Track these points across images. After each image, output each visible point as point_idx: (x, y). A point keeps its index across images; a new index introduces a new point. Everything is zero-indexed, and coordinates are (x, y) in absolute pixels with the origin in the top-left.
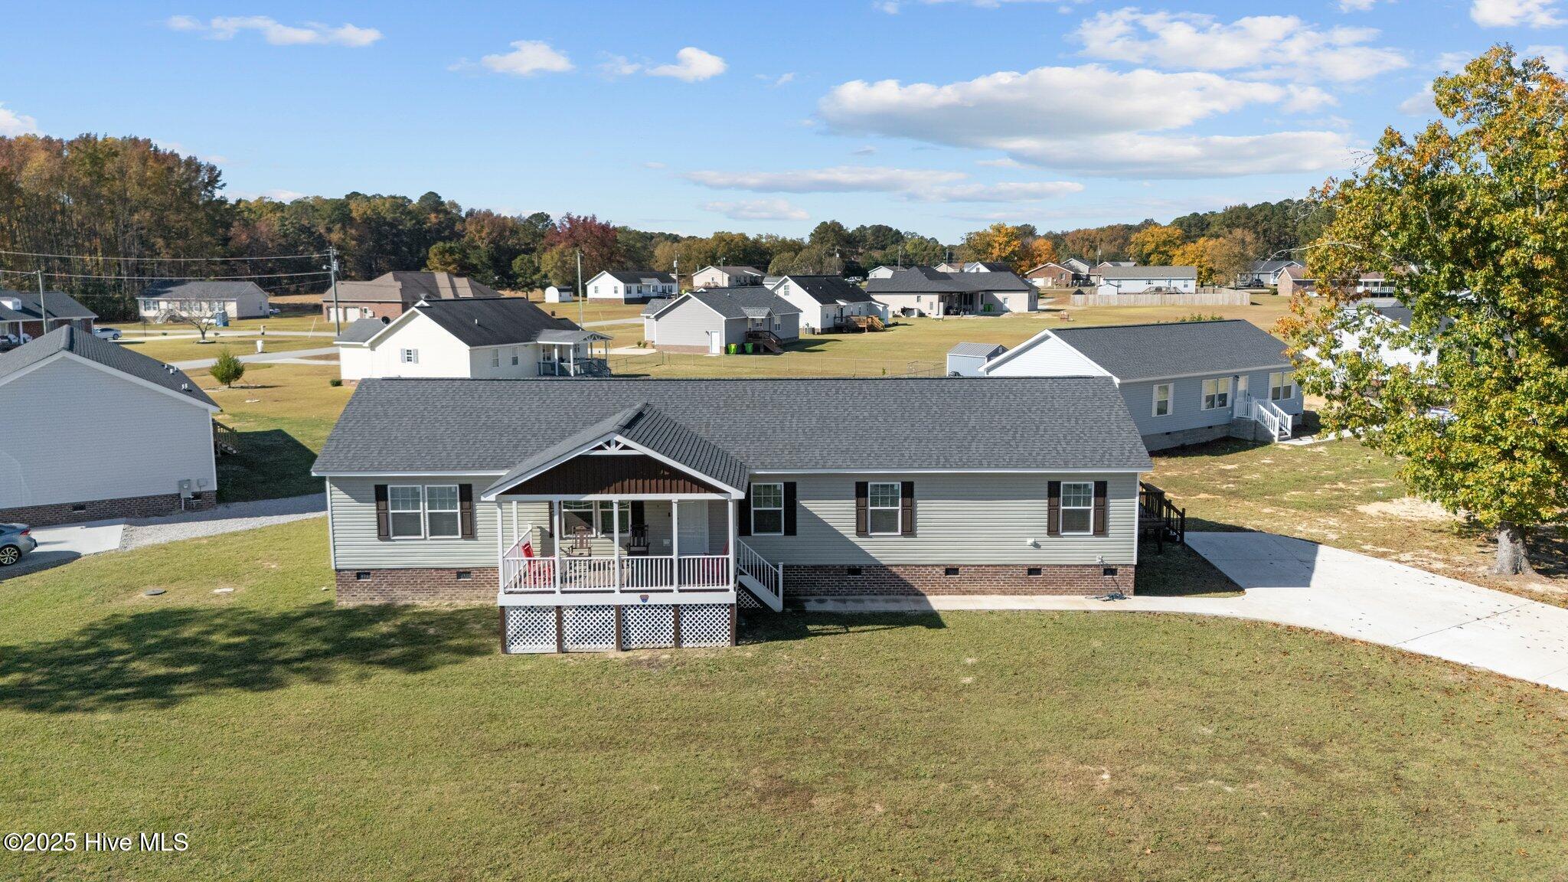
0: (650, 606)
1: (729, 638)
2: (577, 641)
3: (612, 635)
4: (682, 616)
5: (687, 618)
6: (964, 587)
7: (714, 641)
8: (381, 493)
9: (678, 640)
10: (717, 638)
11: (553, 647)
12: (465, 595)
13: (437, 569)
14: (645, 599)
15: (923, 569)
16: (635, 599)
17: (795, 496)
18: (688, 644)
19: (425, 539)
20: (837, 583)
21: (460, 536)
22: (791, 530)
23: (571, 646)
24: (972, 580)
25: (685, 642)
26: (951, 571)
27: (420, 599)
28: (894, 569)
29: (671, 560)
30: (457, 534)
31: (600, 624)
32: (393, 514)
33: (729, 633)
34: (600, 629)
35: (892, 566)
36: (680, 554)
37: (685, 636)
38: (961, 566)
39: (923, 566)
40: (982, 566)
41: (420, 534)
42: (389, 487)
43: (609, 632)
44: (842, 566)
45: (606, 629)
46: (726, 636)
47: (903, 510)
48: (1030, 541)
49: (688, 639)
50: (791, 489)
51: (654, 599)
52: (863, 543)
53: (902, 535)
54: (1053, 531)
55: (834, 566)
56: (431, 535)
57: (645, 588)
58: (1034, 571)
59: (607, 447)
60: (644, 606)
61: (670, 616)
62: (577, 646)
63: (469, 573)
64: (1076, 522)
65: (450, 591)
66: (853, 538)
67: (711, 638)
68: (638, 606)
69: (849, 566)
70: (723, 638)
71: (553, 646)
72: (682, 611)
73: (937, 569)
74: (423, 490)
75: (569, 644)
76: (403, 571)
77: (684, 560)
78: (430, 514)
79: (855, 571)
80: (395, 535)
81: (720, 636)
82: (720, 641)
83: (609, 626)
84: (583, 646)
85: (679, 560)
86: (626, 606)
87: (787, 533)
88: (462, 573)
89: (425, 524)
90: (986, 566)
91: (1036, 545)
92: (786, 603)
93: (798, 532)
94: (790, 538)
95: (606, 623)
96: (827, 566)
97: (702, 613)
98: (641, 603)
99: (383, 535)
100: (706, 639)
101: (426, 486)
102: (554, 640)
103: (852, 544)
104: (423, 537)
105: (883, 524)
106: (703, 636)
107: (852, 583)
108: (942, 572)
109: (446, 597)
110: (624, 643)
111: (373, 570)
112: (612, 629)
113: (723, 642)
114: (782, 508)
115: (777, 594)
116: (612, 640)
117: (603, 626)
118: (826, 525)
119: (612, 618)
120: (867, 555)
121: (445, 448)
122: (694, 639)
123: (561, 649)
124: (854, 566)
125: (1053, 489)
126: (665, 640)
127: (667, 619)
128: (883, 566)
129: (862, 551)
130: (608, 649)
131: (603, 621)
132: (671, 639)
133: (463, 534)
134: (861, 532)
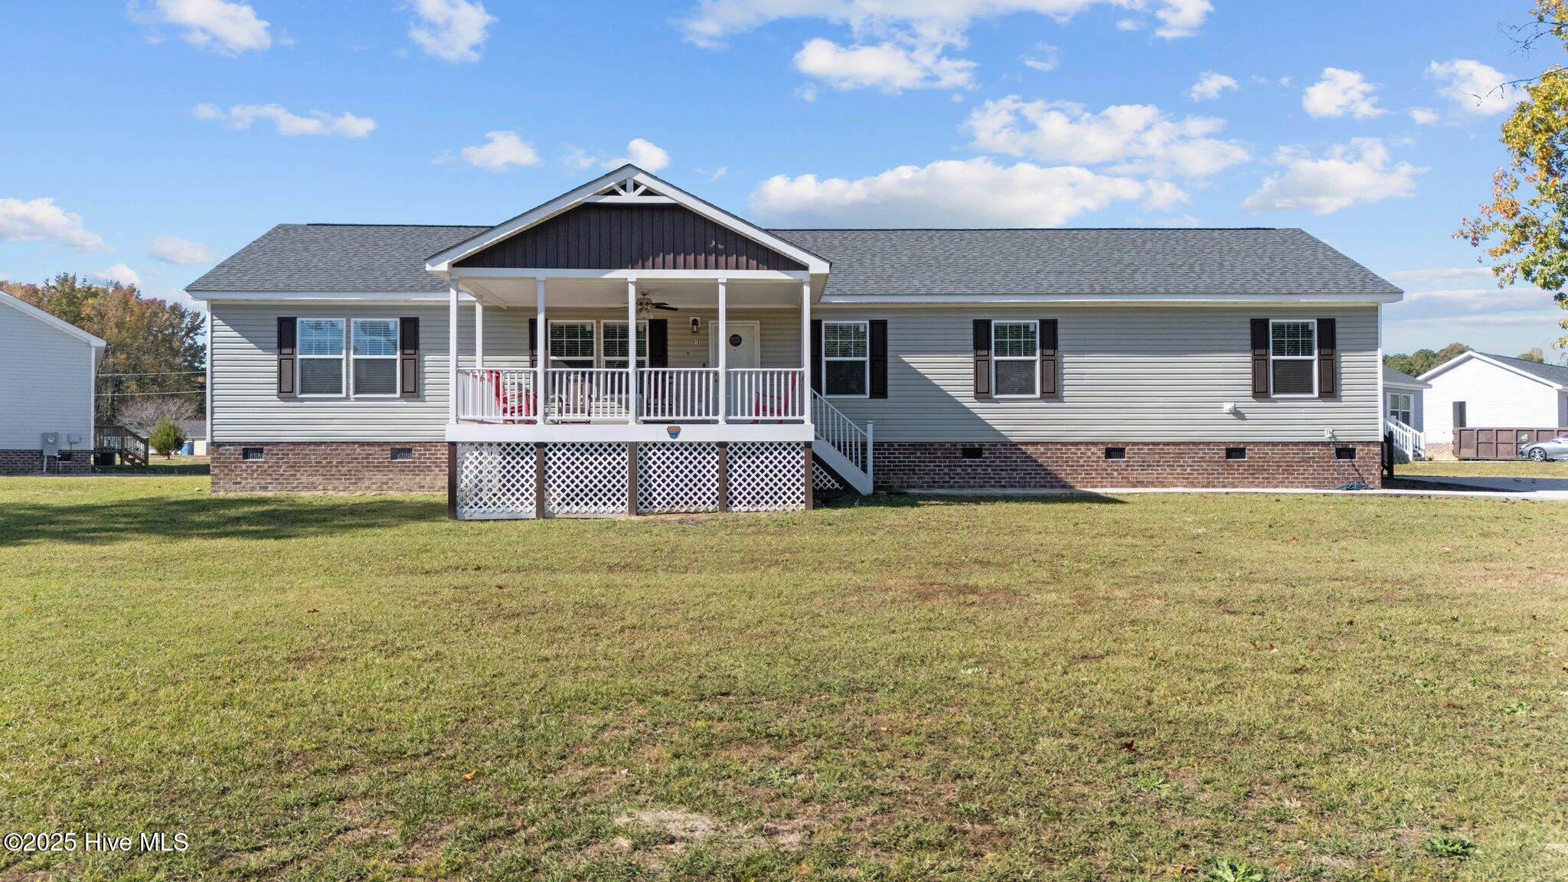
0: (682, 444)
1: (803, 498)
2: (568, 499)
3: (623, 490)
4: (731, 462)
5: (739, 465)
6: (1134, 476)
7: (780, 502)
8: (286, 334)
9: (725, 500)
10: (785, 498)
11: (530, 510)
12: (402, 483)
13: (362, 444)
14: (674, 434)
15: (1073, 449)
16: (659, 434)
17: (885, 341)
18: (740, 507)
19: (347, 398)
20: (946, 470)
21: (398, 395)
22: (880, 390)
23: (557, 509)
24: (1145, 465)
25: (736, 502)
26: (1114, 452)
27: (335, 489)
28: (1030, 450)
29: (716, 374)
30: (395, 392)
31: (605, 472)
32: (302, 360)
33: (803, 489)
34: (605, 481)
35: (1026, 444)
36: (728, 366)
37: (736, 494)
38: (1127, 444)
39: (1073, 444)
40: (1158, 444)
41: (340, 392)
42: (299, 320)
43: (619, 486)
44: (954, 444)
45: (614, 481)
46: (798, 493)
47: (1042, 361)
48: (1228, 406)
49: (740, 498)
50: (879, 329)
51: (690, 434)
52: (987, 412)
53: (1042, 398)
54: (1260, 392)
55: (942, 444)
56: (356, 392)
57: (674, 417)
58: (1235, 452)
59: (622, 192)
60: (673, 445)
61: (713, 462)
62: (567, 508)
63: (410, 450)
64: (1293, 381)
65: (380, 477)
66: (970, 403)
67: (776, 498)
68: (664, 445)
69: (964, 444)
70: (794, 498)
71: (531, 508)
72: (731, 453)
73: (1093, 449)
74: (348, 326)
75: (554, 504)
76: (312, 447)
77: (736, 373)
78: (356, 361)
79: (973, 452)
80: (302, 392)
81: (789, 493)
82: (789, 502)
83: (619, 477)
84: (576, 508)
85: (728, 374)
86: (646, 445)
87: (873, 395)
88: (400, 450)
89: (348, 379)
90: (1165, 444)
91: (1237, 414)
92: (877, 487)
93: (889, 393)
94: (879, 402)
95: (614, 472)
96: (932, 444)
97: (762, 457)
98: (668, 439)
99: (285, 392)
100: (767, 498)
101: (353, 320)
102: (531, 499)
103: (968, 411)
104: (344, 395)
105: (1014, 382)
106: (762, 493)
107: (969, 470)
108: (1101, 453)
109: (374, 487)
110: (641, 504)
111: (267, 444)
112: (623, 481)
113: (796, 505)
114: (867, 359)
115: (864, 469)
116: (623, 499)
117: (609, 477)
118: (929, 384)
119: (623, 463)
120: (990, 429)
121: (384, 274)
122: (749, 498)
123: (542, 511)
124: (971, 443)
125: (1260, 335)
126: (704, 498)
127: (709, 467)
128: (1013, 445)
129: (982, 422)
130: (618, 512)
131: (609, 468)
132: (713, 498)
133: (403, 391)
134: (981, 395)
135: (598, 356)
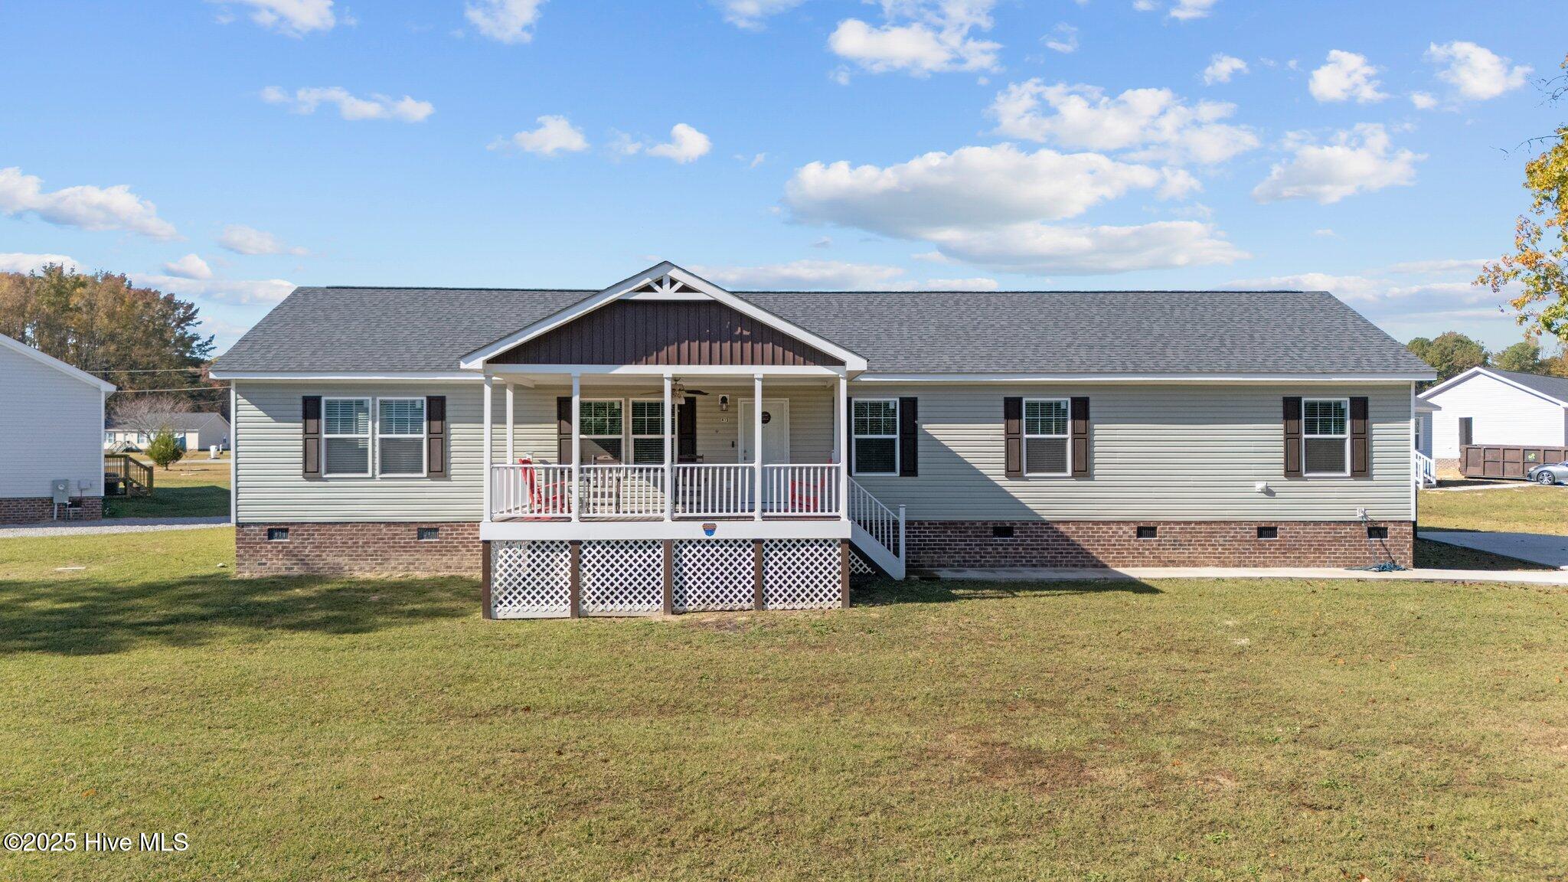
0: (717, 541)
1: (839, 595)
2: (603, 598)
3: (658, 588)
4: (767, 559)
5: (775, 559)
6: (1165, 556)
7: (816, 600)
8: (311, 408)
9: (761, 598)
10: (821, 595)
11: (564, 610)
12: (428, 564)
13: (388, 524)
14: (710, 530)
15: (1105, 528)
16: (694, 531)
17: (915, 417)
18: (776, 605)
19: (373, 477)
20: (977, 549)
21: (425, 474)
22: (910, 468)
23: (592, 607)
24: (1176, 544)
25: (771, 600)
26: (1146, 531)
27: (361, 569)
28: (1062, 528)
29: (752, 470)
30: (421, 471)
31: (640, 570)
32: (328, 439)
33: (839, 586)
34: (640, 579)
35: (1058, 522)
36: (764, 461)
37: (771, 591)
38: (1159, 523)
39: (1105, 523)
40: (1190, 523)
41: (366, 471)
42: (323, 399)
43: (654, 584)
44: (985, 523)
45: (649, 579)
46: (835, 591)
47: (1074, 439)
48: (1260, 486)
49: (776, 596)
50: (909, 406)
51: (726, 530)
52: (1017, 489)
53: (1073, 476)
54: (1292, 471)
55: (972, 523)
56: (383, 471)
57: (710, 514)
58: (1266, 531)
59: (657, 288)
60: (708, 542)
61: (749, 559)
62: (602, 607)
63: (437, 530)
64: (1326, 459)
65: (406, 557)
66: (1002, 481)
67: (812, 595)
68: (699, 542)
69: (995, 523)
70: (830, 595)
71: (565, 606)
72: (767, 550)
73: (1125, 528)
74: (374, 405)
75: (589, 602)
76: (338, 527)
77: (772, 469)
78: (382, 440)
79: (1004, 530)
80: (328, 471)
81: (825, 591)
82: (826, 600)
83: (654, 575)
84: (611, 607)
85: (764, 470)
86: (681, 542)
87: (903, 473)
88: (426, 530)
89: (374, 459)
90: (1197, 523)
91: (1269, 492)
92: (910, 568)
93: (920, 471)
94: (909, 480)
95: (649, 570)
96: (963, 523)
97: (798, 555)
98: (704, 536)
99: (311, 472)
100: (803, 595)
101: (378, 399)
102: (566, 597)
103: (1000, 489)
104: (370, 475)
105: (1046, 459)
106: (799, 591)
107: (1000, 549)
108: (1132, 533)
109: (401, 567)
110: (677, 601)
111: (292, 524)
112: (658, 579)
113: (831, 603)
114: (897, 436)
115: (896, 553)
116: (658, 597)
117: (644, 575)
118: (962, 462)
119: (658, 561)
120: (1023, 507)
121: (408, 350)
122: (785, 596)
123: (577, 611)
124: (1002, 522)
125: (1291, 407)
126: (740, 596)
127: (744, 564)
128: (1045, 523)
129: (1015, 501)
130: (652, 611)
131: (645, 566)
132: (749, 596)
133: (429, 471)
134: (1013, 473)
135: (627, 434)
